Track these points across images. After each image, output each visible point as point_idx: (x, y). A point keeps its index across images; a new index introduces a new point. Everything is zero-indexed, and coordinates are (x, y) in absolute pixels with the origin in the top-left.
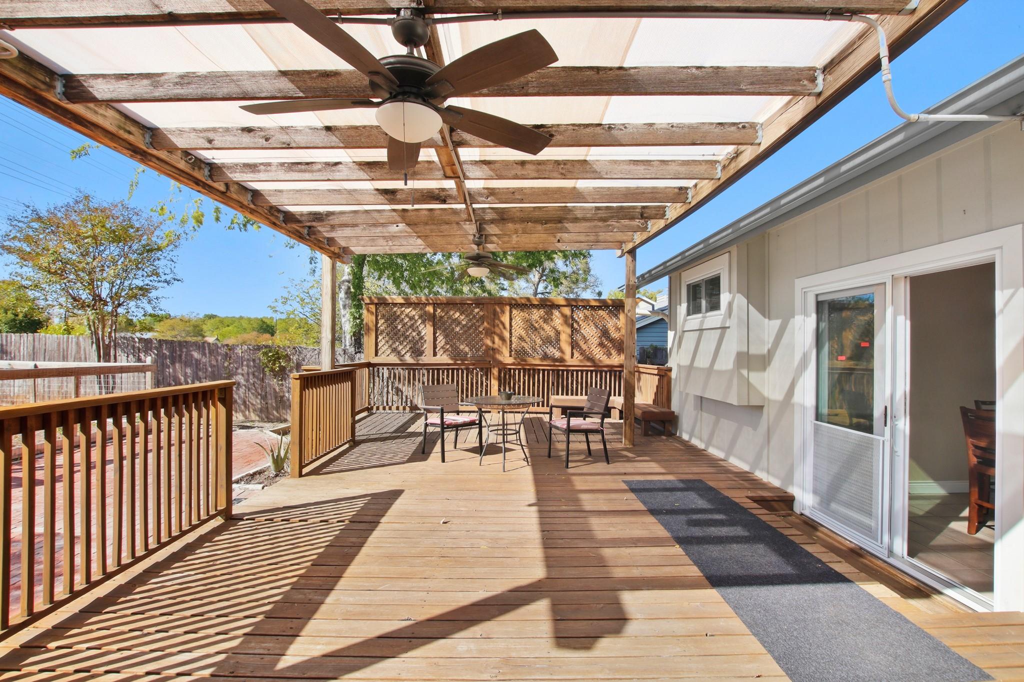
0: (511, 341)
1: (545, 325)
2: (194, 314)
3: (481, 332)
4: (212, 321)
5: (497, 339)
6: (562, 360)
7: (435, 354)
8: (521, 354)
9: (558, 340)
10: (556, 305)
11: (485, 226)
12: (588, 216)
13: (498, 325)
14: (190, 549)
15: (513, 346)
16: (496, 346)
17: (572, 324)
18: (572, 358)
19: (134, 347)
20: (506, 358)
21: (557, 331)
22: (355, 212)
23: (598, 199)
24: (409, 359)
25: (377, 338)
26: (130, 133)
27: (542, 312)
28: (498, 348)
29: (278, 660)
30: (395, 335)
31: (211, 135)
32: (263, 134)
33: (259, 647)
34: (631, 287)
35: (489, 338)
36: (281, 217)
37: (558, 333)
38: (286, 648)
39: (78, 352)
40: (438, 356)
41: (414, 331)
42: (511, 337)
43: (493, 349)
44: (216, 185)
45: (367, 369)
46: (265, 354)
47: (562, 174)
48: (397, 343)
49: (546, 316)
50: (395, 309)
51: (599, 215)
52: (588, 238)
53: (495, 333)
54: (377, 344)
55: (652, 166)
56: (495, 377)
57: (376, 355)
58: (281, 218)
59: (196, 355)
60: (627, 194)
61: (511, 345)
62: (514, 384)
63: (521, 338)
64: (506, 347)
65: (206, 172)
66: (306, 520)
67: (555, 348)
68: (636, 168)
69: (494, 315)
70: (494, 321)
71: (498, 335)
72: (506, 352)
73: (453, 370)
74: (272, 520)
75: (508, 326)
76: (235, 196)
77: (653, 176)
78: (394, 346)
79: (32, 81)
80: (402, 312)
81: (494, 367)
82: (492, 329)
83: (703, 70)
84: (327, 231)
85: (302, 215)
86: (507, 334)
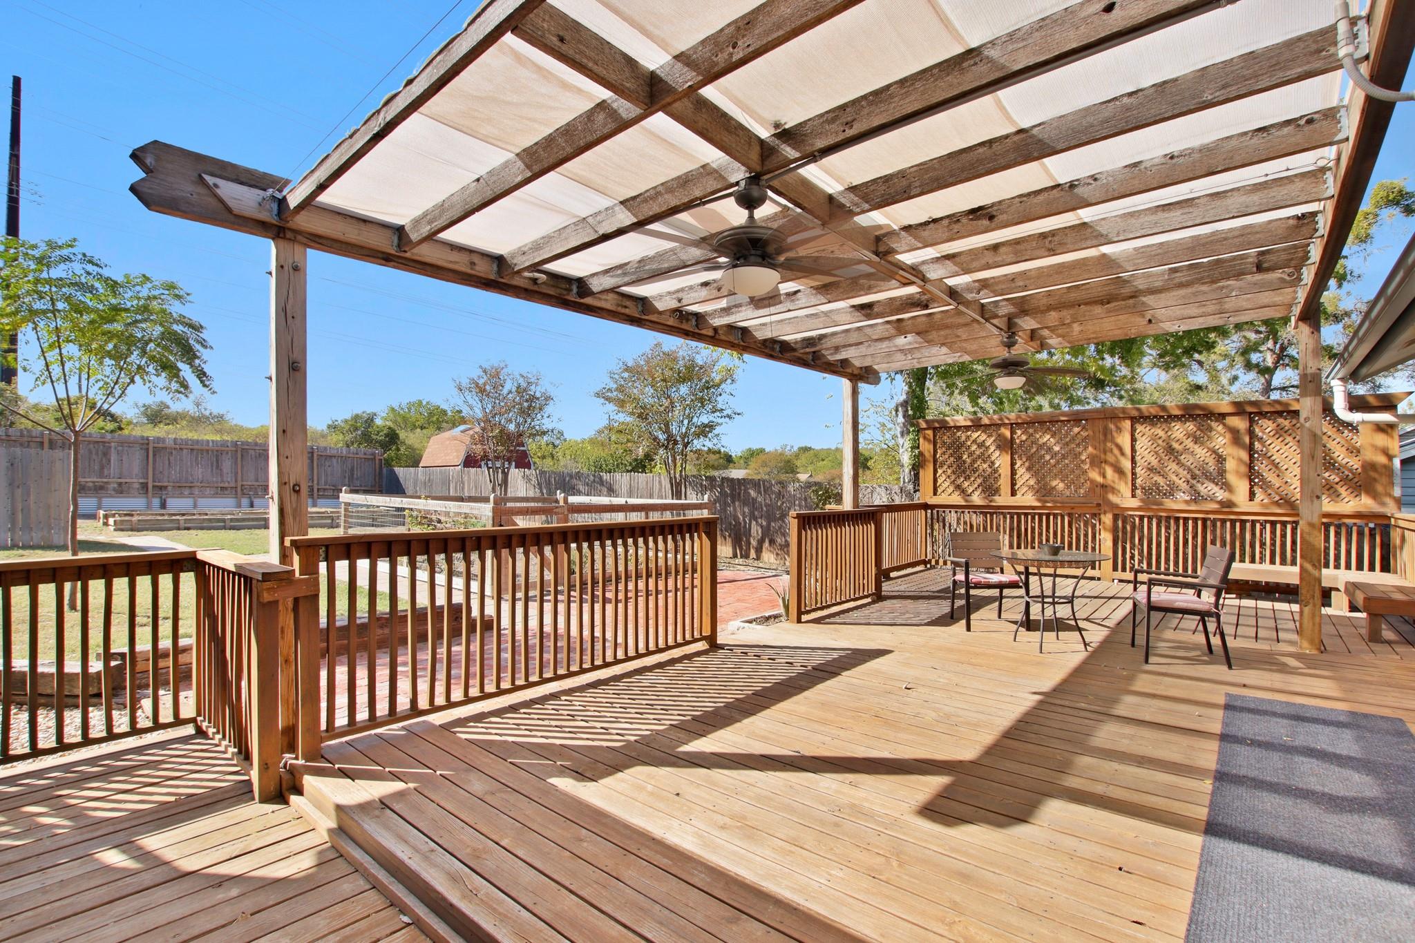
0: (1134, 474)
1: (1196, 447)
2: (788, 448)
3: (1083, 462)
4: (807, 454)
5: (1109, 472)
6: (1229, 504)
7: (1013, 493)
8: (1152, 495)
9: (1222, 472)
10: (1219, 414)
11: (1016, 320)
12: (1157, 284)
13: (1111, 450)
14: (672, 662)
15: (1139, 481)
16: (1109, 482)
17: (1251, 444)
18: (1251, 500)
19: (701, 485)
20: (1126, 499)
21: (1220, 456)
22: (847, 331)
23: (1143, 263)
24: (977, 499)
25: (935, 471)
26: (626, 307)
27: (1191, 426)
28: (1112, 484)
29: (680, 746)
30: (962, 470)
31: (680, 295)
32: (715, 285)
33: (674, 734)
34: (1309, 379)
35: (1097, 470)
36: (777, 347)
37: (1220, 459)
38: (691, 741)
39: (660, 490)
40: (1019, 495)
41: (985, 462)
42: (1133, 468)
43: (1103, 486)
44: (704, 332)
45: (923, 512)
46: (816, 492)
47: (1049, 250)
48: (962, 479)
49: (1198, 433)
50: (959, 434)
51: (1177, 281)
52: (1203, 310)
53: (1106, 462)
54: (935, 480)
55: (1197, 206)
56: (1108, 527)
57: (935, 494)
58: (778, 349)
59: (752, 493)
60: (1194, 247)
61: (1134, 480)
62: (1141, 540)
63: (1151, 469)
64: (1126, 483)
65: (694, 323)
66: (773, 659)
67: (1217, 484)
68: (1167, 215)
69: (1105, 435)
70: (1105, 444)
71: (1112, 465)
72: (1125, 489)
73: (1040, 515)
74: (746, 653)
75: (1128, 451)
76: (723, 338)
77: (1197, 222)
78: (959, 482)
79: (559, 291)
80: (968, 437)
81: (1105, 513)
82: (1103, 456)
83: (1140, 94)
84: (831, 354)
85: (796, 342)
86: (1126, 464)
